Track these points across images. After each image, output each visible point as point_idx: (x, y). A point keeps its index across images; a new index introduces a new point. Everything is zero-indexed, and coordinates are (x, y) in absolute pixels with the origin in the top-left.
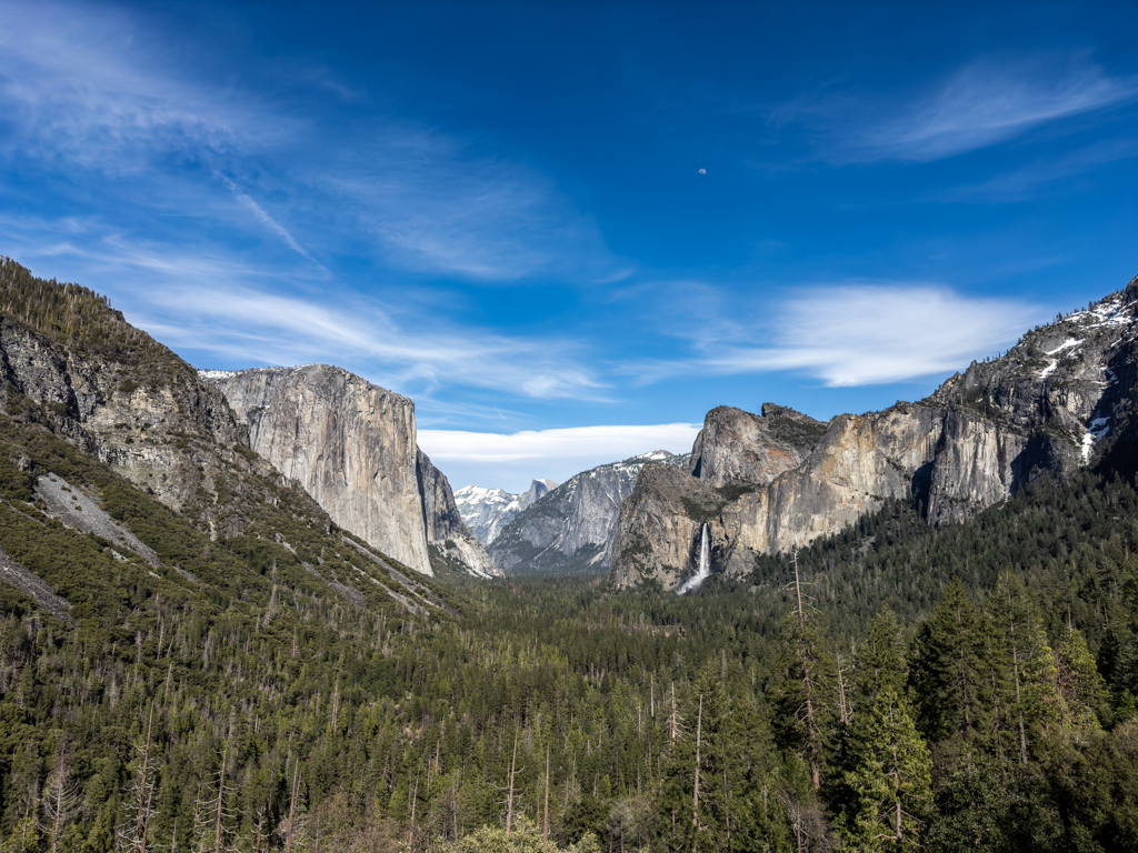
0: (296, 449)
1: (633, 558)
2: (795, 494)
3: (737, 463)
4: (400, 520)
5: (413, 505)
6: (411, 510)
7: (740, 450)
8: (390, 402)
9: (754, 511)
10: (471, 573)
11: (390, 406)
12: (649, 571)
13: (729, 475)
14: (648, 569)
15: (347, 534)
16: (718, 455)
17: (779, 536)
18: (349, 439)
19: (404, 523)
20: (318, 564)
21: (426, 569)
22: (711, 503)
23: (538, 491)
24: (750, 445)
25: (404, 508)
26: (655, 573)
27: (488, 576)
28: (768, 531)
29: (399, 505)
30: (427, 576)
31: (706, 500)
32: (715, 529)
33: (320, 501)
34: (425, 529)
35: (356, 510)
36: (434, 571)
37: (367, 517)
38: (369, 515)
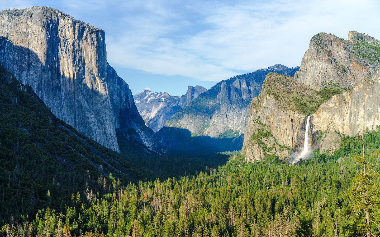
0: (29, 65)
1: (259, 141)
3: (331, 73)
4: (97, 114)
5: (105, 104)
6: (105, 107)
7: (334, 64)
8: (89, 31)
9: (341, 107)
10: (146, 151)
11: (89, 34)
12: (270, 149)
13: (326, 82)
14: (269, 148)
15: (63, 123)
16: (318, 68)
17: (357, 124)
18: (62, 57)
19: (100, 116)
20: (45, 143)
21: (115, 148)
22: (314, 101)
23: (192, 93)
24: (340, 61)
25: (100, 106)
26: (274, 151)
27: (158, 153)
28: (350, 121)
29: (96, 104)
30: (116, 152)
31: (310, 100)
32: (316, 120)
33: (45, 101)
34: (114, 121)
35: (68, 107)
36: (120, 149)
37: (75, 112)
38: (77, 110)
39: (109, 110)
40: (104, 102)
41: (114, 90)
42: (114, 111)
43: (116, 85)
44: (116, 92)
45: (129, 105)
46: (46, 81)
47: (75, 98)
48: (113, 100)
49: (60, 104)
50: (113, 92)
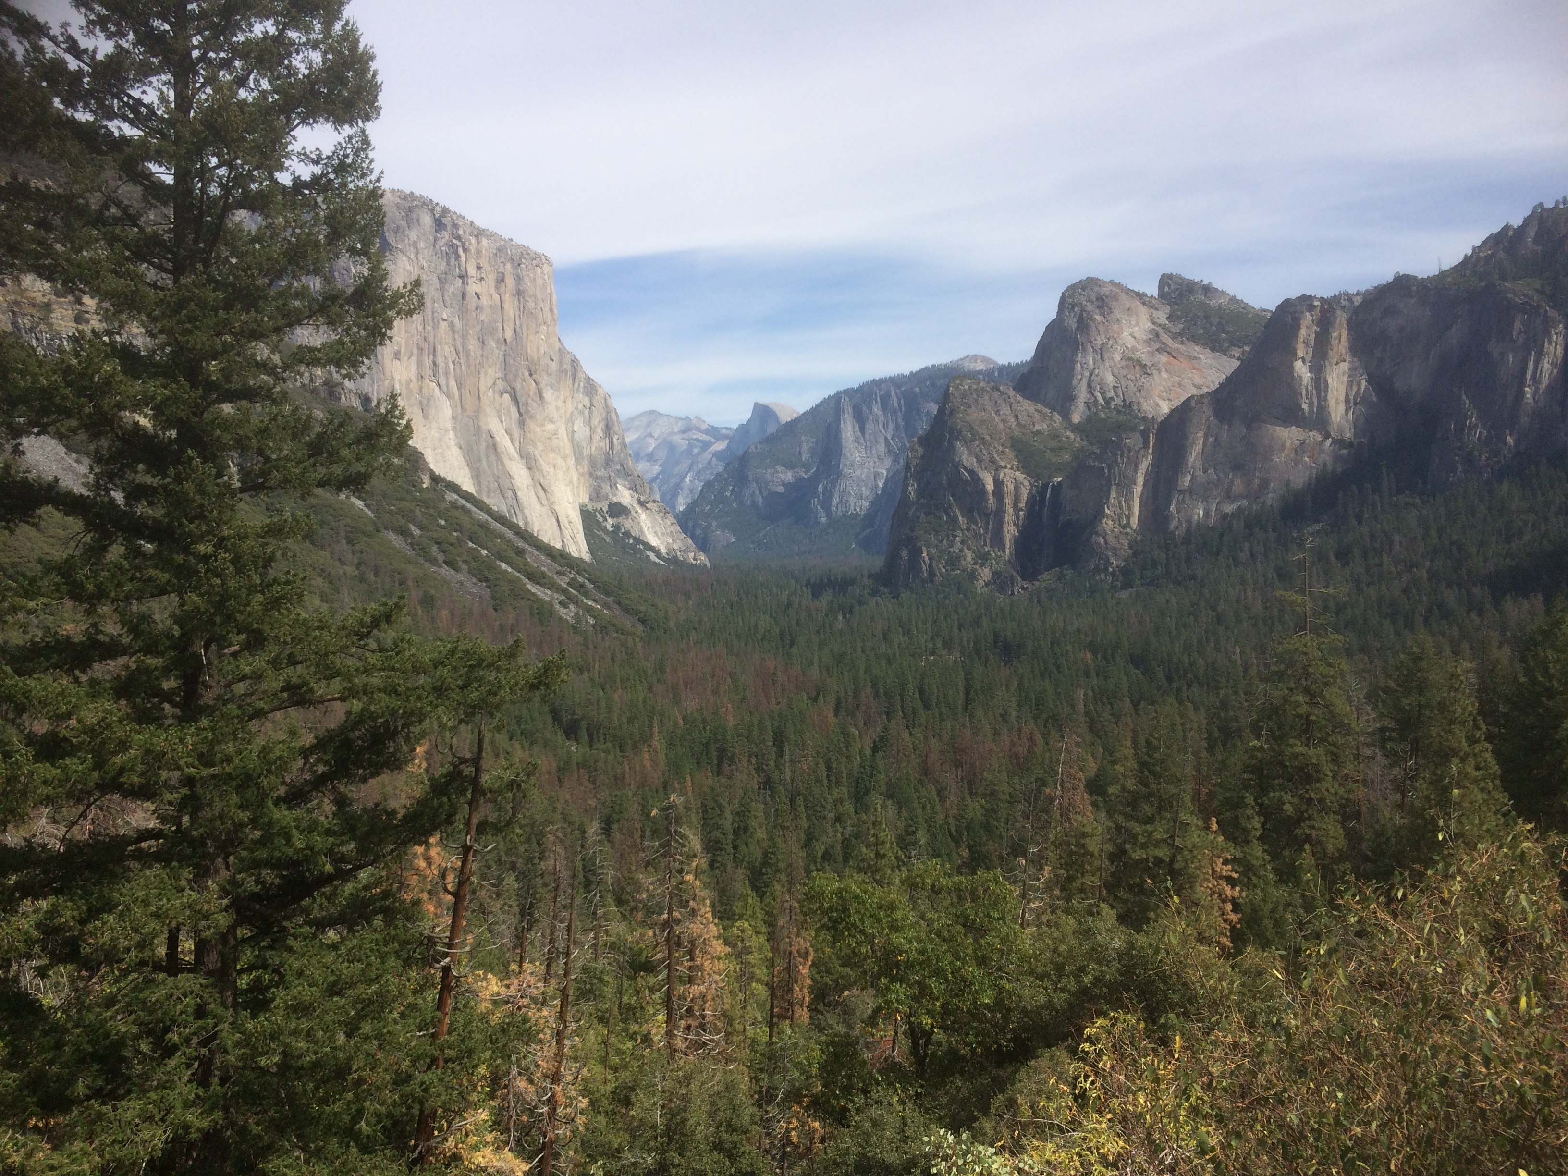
2: (1206, 436)
3: (1110, 379)
4: (531, 464)
5: (555, 442)
6: (553, 450)
7: (1117, 357)
10: (653, 557)
13: (1096, 400)
15: (453, 487)
17: (1172, 507)
18: (443, 325)
19: (541, 471)
20: (411, 535)
21: (580, 549)
22: (1061, 448)
23: (763, 421)
24: (1134, 350)
30: (582, 560)
32: (1066, 493)
34: (576, 483)
35: (460, 448)
36: (592, 551)
37: (480, 461)
38: (483, 457)
39: (565, 458)
40: (550, 438)
41: (576, 408)
42: (577, 460)
43: (581, 395)
44: (582, 413)
45: (612, 447)
46: (403, 382)
47: (479, 427)
48: (573, 432)
49: (440, 440)
50: (572, 413)
